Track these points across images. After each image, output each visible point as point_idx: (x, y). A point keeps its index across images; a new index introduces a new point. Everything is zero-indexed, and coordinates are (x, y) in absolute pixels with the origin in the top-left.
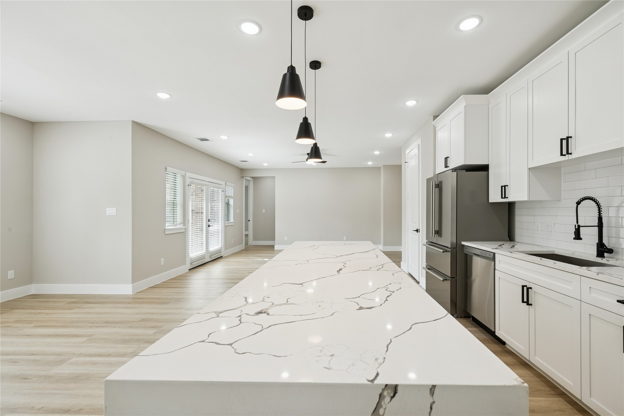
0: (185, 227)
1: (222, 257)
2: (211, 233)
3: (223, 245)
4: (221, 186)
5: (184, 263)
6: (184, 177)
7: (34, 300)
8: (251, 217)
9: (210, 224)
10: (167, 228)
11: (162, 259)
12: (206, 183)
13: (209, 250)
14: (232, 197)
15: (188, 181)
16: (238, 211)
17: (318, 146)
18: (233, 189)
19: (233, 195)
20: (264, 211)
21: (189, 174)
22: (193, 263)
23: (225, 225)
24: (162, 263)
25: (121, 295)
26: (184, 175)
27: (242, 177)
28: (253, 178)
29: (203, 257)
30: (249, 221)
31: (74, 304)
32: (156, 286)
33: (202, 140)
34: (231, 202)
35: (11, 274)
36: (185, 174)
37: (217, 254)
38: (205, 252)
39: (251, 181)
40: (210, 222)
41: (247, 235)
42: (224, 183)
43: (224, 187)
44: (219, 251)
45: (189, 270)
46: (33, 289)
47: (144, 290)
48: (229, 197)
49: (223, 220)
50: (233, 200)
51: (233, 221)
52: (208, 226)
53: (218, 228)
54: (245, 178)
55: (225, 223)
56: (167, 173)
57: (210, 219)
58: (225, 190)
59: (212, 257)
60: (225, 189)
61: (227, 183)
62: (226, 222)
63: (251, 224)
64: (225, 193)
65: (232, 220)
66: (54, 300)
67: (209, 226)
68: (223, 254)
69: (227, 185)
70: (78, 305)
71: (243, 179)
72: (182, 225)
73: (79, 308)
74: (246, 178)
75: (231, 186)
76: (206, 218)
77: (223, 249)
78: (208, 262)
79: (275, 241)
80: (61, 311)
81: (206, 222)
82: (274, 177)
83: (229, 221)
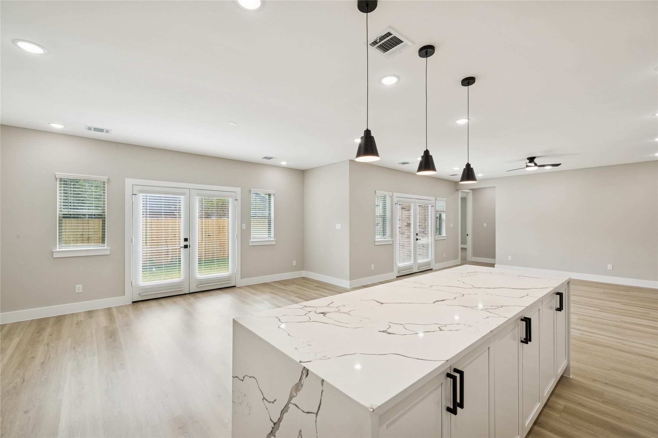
0: (393, 240)
1: (432, 269)
2: (419, 246)
3: (433, 258)
4: (431, 202)
5: (392, 271)
6: (391, 197)
7: (303, 280)
8: (469, 231)
9: (418, 238)
10: (376, 240)
11: (373, 265)
12: (414, 200)
13: (417, 262)
14: (444, 211)
15: (395, 200)
16: (452, 225)
17: (471, 167)
18: (445, 203)
19: (445, 209)
20: (485, 225)
21: (396, 194)
22: (400, 272)
23: (435, 239)
24: (373, 268)
25: (343, 287)
26: (391, 195)
27: (457, 190)
28: (472, 189)
29: (410, 267)
30: (468, 235)
31: (317, 288)
32: (367, 286)
33: (403, 163)
34: (444, 216)
35: (294, 263)
36: (393, 194)
37: (426, 266)
38: (412, 263)
39: (469, 193)
40: (418, 236)
41: (464, 249)
42: (433, 198)
43: (434, 202)
44: (429, 264)
45: (397, 277)
46: (304, 274)
47: (357, 287)
48: (440, 211)
49: (433, 234)
50: (445, 214)
51: (445, 235)
52: (415, 239)
53: (428, 241)
54: (460, 191)
55: (435, 237)
56: (376, 195)
57: (418, 233)
58: (435, 205)
59: (420, 268)
60: (435, 203)
61: (437, 198)
62: (437, 236)
63: (469, 239)
64: (435, 208)
65: (444, 233)
66: (311, 283)
67: (417, 239)
68: (432, 266)
69: (437, 200)
70: (319, 289)
71: (459, 192)
72: (390, 238)
73: (319, 290)
74: (462, 190)
75: (443, 201)
76: (414, 233)
77: (433, 262)
78: (416, 273)
79: (495, 259)
80: (310, 290)
81: (414, 236)
82: (495, 187)
83: (441, 235)
